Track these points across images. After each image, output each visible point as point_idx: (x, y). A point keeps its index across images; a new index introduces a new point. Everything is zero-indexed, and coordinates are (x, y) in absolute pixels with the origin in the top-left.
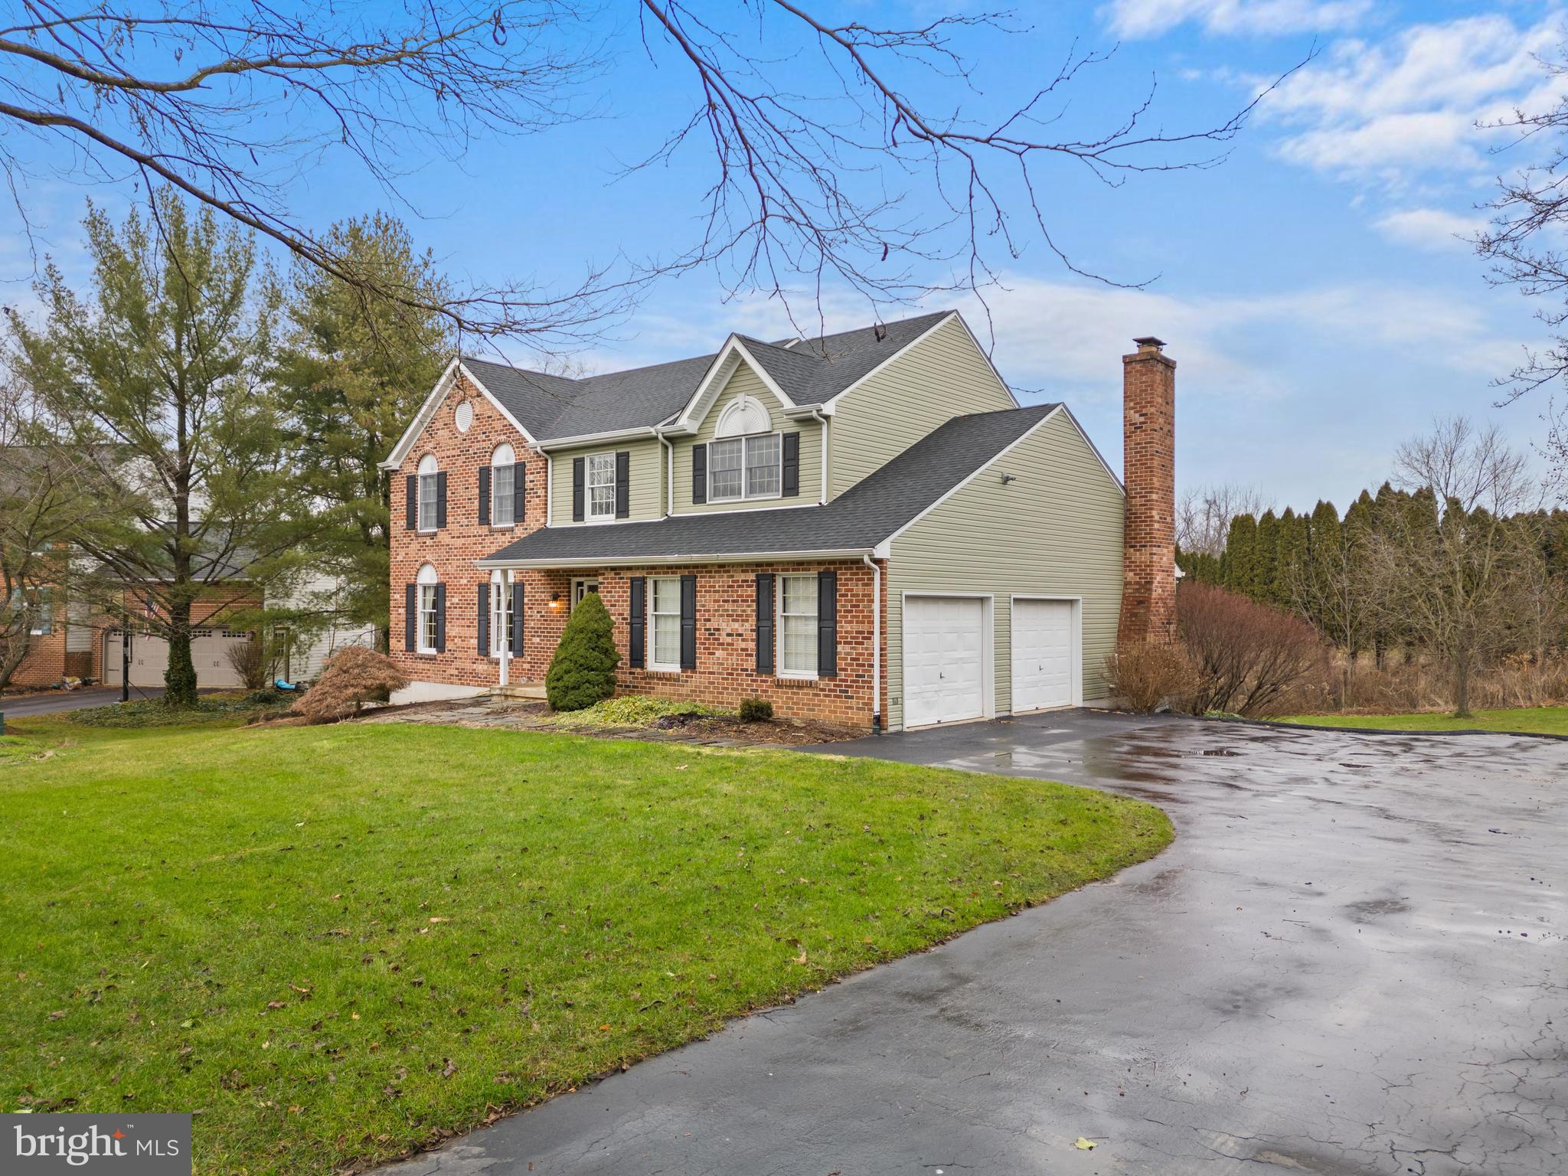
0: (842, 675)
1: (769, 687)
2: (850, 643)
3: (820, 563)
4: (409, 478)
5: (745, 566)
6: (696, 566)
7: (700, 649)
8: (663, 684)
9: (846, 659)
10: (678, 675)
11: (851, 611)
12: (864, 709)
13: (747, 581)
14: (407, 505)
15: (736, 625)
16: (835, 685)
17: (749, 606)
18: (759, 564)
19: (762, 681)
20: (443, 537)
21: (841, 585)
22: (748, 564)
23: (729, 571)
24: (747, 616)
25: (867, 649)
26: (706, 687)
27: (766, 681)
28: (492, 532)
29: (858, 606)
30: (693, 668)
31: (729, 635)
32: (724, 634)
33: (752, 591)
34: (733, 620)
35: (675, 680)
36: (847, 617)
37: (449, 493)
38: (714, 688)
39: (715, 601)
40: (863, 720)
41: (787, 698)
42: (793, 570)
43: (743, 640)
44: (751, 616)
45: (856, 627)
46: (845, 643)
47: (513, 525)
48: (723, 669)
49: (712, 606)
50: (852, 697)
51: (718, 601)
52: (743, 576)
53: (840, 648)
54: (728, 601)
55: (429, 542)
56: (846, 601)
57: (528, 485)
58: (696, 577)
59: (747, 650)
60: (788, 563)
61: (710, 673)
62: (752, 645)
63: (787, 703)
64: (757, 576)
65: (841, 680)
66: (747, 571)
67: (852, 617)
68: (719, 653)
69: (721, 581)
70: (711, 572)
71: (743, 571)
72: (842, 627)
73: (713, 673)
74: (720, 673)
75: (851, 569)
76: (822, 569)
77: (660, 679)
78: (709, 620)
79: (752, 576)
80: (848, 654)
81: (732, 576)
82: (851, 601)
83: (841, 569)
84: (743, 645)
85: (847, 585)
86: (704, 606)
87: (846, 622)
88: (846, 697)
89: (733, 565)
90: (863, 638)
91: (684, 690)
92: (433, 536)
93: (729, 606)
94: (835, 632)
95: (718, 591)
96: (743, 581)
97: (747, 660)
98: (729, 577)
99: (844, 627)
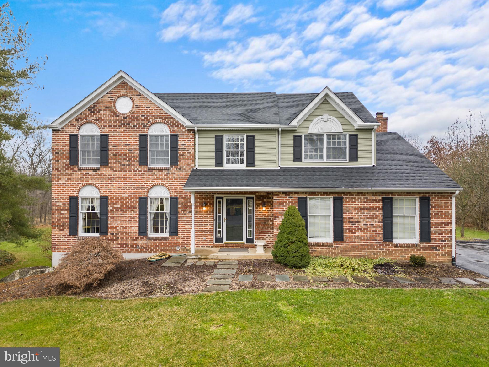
0: (434, 241)
1: (391, 247)
2: (438, 227)
3: (420, 193)
4: (71, 135)
5: (375, 194)
6: (343, 193)
7: (346, 232)
8: (321, 249)
9: (435, 234)
10: (332, 244)
11: (438, 214)
12: (445, 255)
13: (376, 200)
14: (70, 151)
15: (370, 220)
16: (429, 246)
17: (377, 211)
18: (383, 193)
19: (386, 245)
20: (105, 170)
21: (432, 203)
22: (376, 193)
23: (365, 195)
24: (376, 216)
25: (447, 230)
26: (350, 249)
27: (389, 245)
28: (150, 169)
29: (442, 212)
30: (342, 240)
31: (364, 225)
32: (362, 224)
33: (380, 205)
34: (367, 218)
35: (329, 246)
36: (436, 216)
37: (110, 146)
38: (356, 249)
39: (355, 209)
40: (445, 260)
41: (401, 252)
42: (404, 196)
43: (374, 227)
44: (379, 216)
45: (440, 220)
46: (435, 227)
47: (168, 166)
48: (362, 240)
49: (354, 211)
50: (439, 250)
51: (358, 209)
52: (374, 198)
53: (432, 230)
54: (364, 209)
55: (91, 173)
56: (435, 209)
57: (180, 146)
58: (344, 198)
59: (376, 231)
60: (402, 193)
61: (352, 242)
62: (380, 229)
63: (401, 254)
64: (383, 198)
65: (432, 243)
66: (376, 196)
67: (439, 216)
68: (359, 233)
69: (359, 200)
70: (353, 195)
71: (373, 196)
72: (433, 221)
73: (355, 242)
74: (359, 242)
75: (438, 196)
76: (421, 195)
77: (318, 246)
78: (352, 218)
79: (380, 198)
80: (437, 232)
81: (367, 198)
82: (438, 209)
83: (432, 196)
84: (374, 229)
85: (436, 203)
86: (348, 211)
87: (435, 218)
88: (435, 250)
89: (367, 193)
90: (445, 225)
91: (336, 251)
92: (95, 170)
93: (366, 212)
94: (429, 223)
95: (358, 205)
96: (373, 200)
97: (377, 236)
98: (364, 198)
99: (434, 221)
